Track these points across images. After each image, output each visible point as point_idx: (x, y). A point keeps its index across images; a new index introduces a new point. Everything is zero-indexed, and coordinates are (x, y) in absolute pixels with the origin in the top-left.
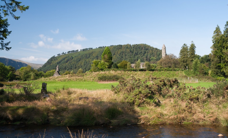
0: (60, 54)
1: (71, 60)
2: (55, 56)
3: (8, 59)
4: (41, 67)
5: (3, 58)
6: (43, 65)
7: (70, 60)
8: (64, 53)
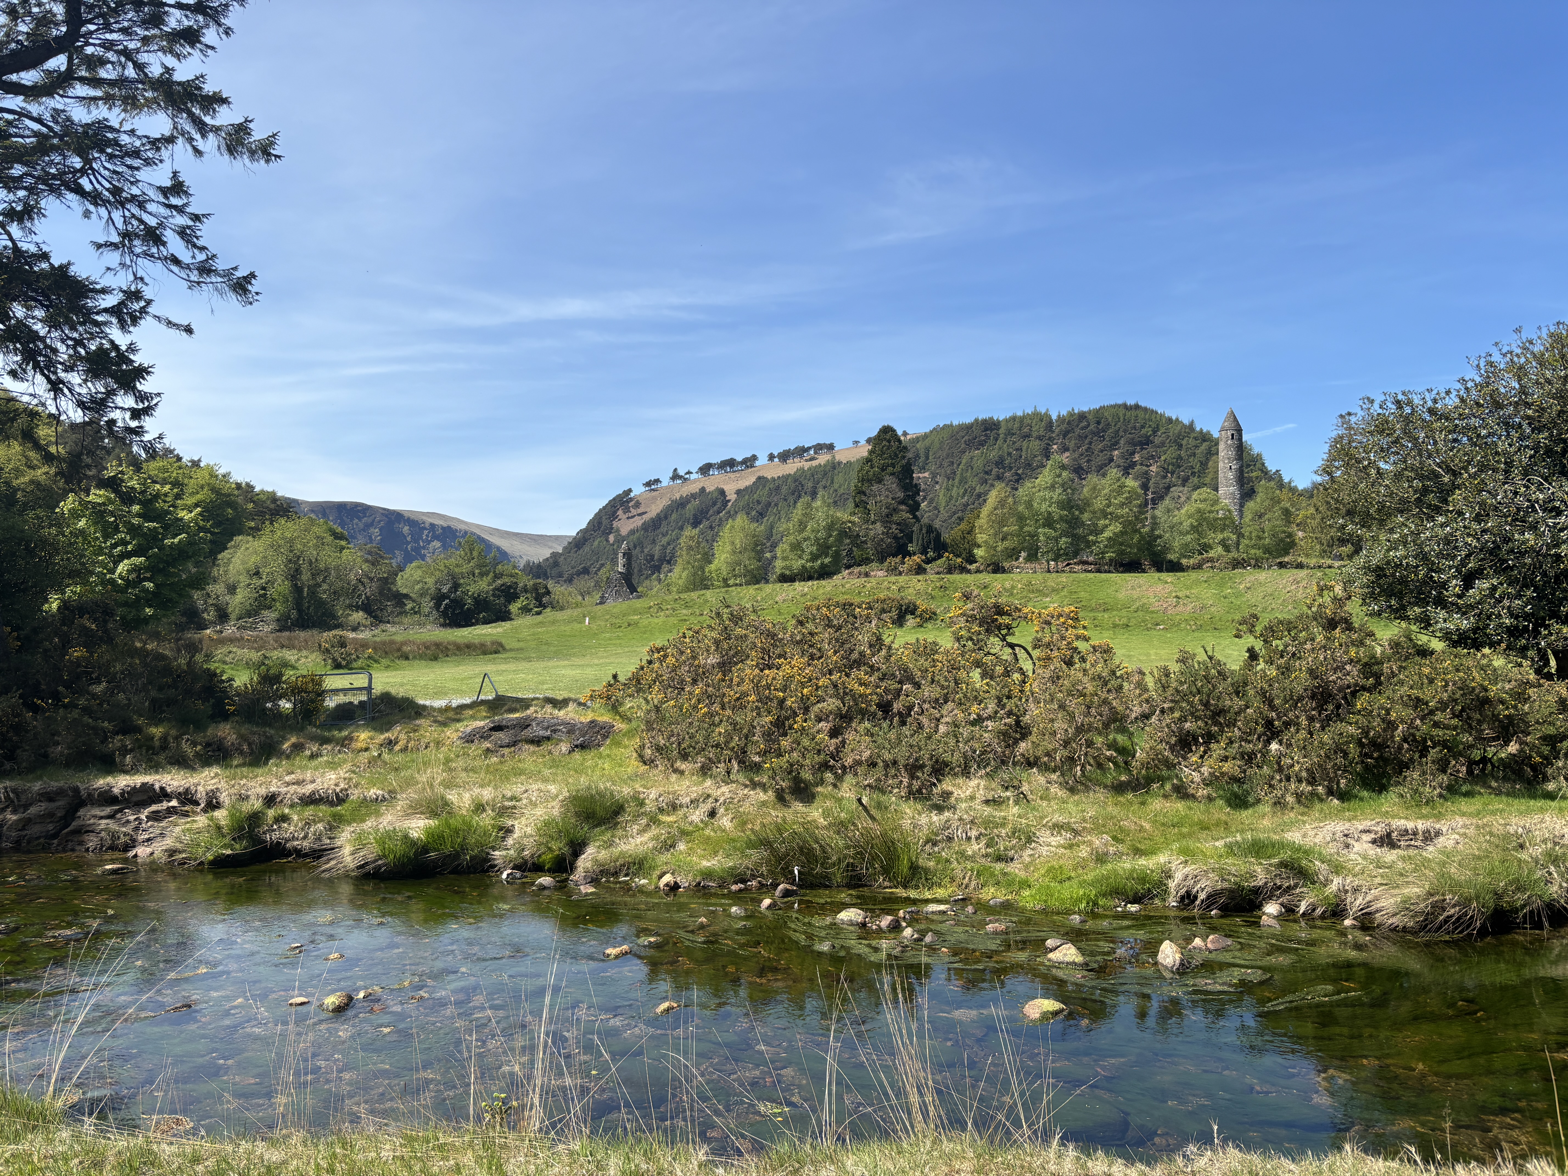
0: (657, 481)
1: (719, 513)
2: (630, 490)
3: (384, 509)
4: (560, 550)
5: (357, 505)
6: (570, 543)
7: (711, 512)
8: (681, 472)
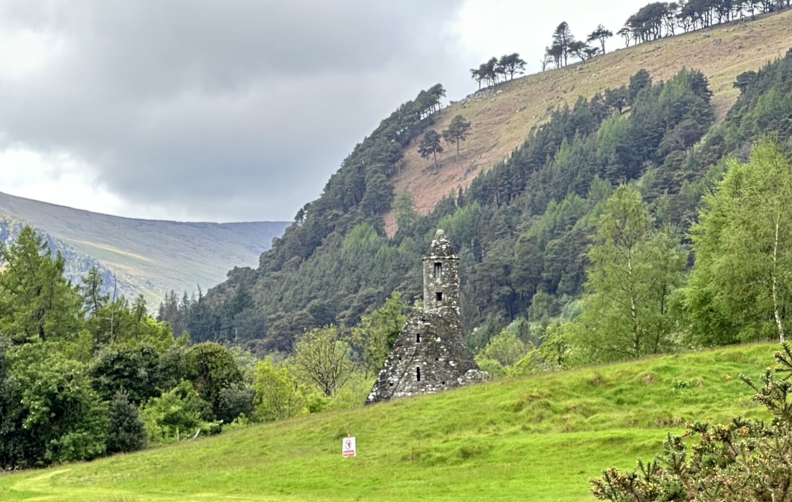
0: (512, 60)
2: (437, 91)
6: (279, 243)
